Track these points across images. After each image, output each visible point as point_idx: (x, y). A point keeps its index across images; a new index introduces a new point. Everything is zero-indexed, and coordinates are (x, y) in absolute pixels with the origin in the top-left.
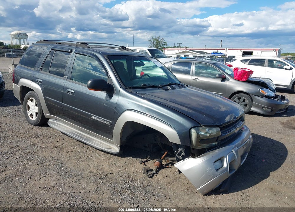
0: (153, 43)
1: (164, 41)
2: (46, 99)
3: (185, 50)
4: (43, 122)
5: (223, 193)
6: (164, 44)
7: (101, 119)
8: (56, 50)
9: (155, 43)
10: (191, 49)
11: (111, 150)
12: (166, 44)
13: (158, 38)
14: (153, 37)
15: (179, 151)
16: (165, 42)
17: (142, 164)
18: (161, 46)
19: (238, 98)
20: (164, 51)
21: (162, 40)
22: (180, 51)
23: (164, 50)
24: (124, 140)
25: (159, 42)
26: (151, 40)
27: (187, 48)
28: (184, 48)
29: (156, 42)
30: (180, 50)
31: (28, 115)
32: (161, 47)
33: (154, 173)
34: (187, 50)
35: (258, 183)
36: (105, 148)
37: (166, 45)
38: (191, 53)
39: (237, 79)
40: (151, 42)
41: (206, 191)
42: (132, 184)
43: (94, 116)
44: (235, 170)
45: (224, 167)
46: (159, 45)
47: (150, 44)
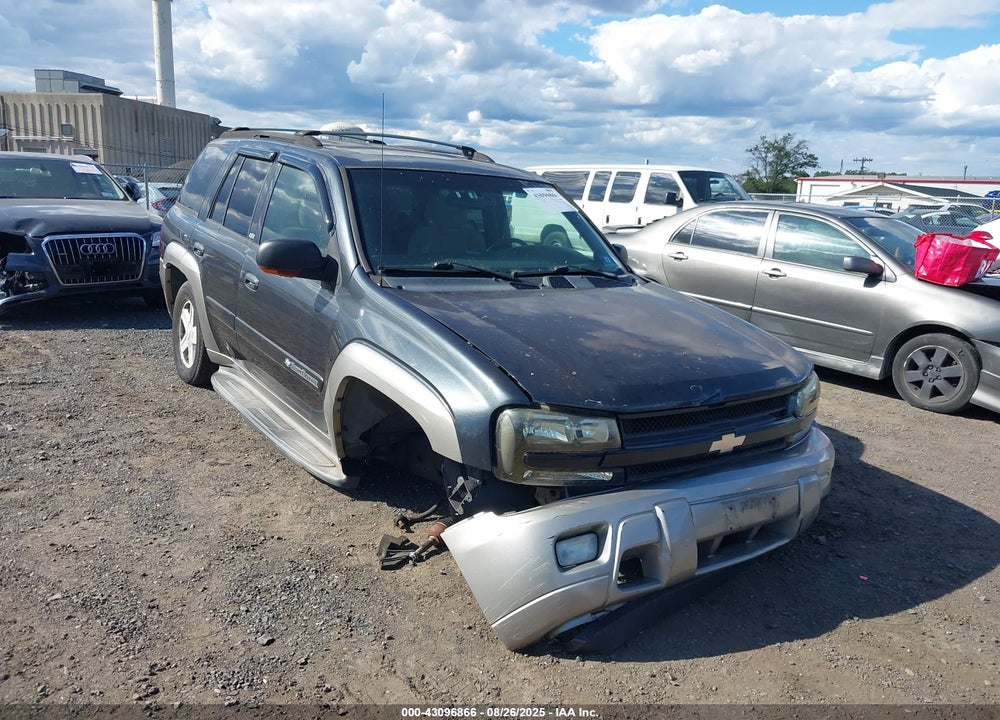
0: (764, 160)
1: (805, 150)
2: (208, 304)
3: (880, 184)
4: (204, 374)
5: (586, 654)
6: (806, 163)
7: (302, 367)
8: (247, 157)
9: (770, 157)
10: (904, 182)
11: (326, 472)
12: (812, 161)
13: (785, 139)
14: (765, 137)
15: (458, 487)
16: (811, 156)
17: (398, 525)
18: (793, 168)
19: (923, 351)
20: (799, 186)
21: (798, 146)
22: (860, 186)
23: (799, 182)
24: (354, 439)
25: (787, 155)
26: (756, 149)
27: (887, 178)
28: (876, 177)
29: (778, 157)
30: (859, 184)
31: (179, 351)
32: (793, 173)
33: (408, 558)
34: (886, 185)
35: (760, 647)
36: (313, 465)
37: (814, 166)
38: (901, 193)
39: (924, 276)
40: (757, 155)
41: (520, 638)
42: (312, 577)
43: (291, 360)
44: (658, 581)
45: (599, 563)
46: (786, 166)
47: (754, 163)
